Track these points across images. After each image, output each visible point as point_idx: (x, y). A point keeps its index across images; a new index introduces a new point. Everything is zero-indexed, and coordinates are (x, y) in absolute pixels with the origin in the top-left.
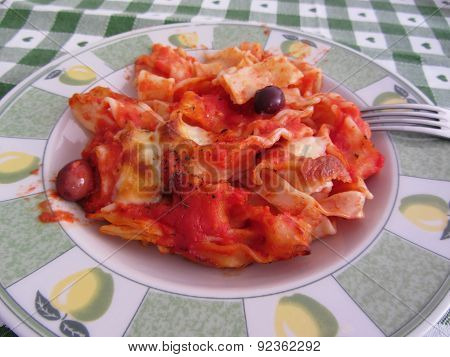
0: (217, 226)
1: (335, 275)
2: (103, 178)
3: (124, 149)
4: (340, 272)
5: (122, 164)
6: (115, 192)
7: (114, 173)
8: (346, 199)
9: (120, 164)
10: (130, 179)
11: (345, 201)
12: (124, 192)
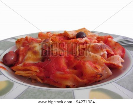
0: (62, 66)
1: (116, 82)
2: (20, 56)
3: (29, 47)
4: (117, 81)
5: (28, 51)
6: (24, 60)
7: (25, 54)
8: (114, 58)
9: (27, 51)
10: (30, 56)
11: (113, 59)
12: (27, 59)
